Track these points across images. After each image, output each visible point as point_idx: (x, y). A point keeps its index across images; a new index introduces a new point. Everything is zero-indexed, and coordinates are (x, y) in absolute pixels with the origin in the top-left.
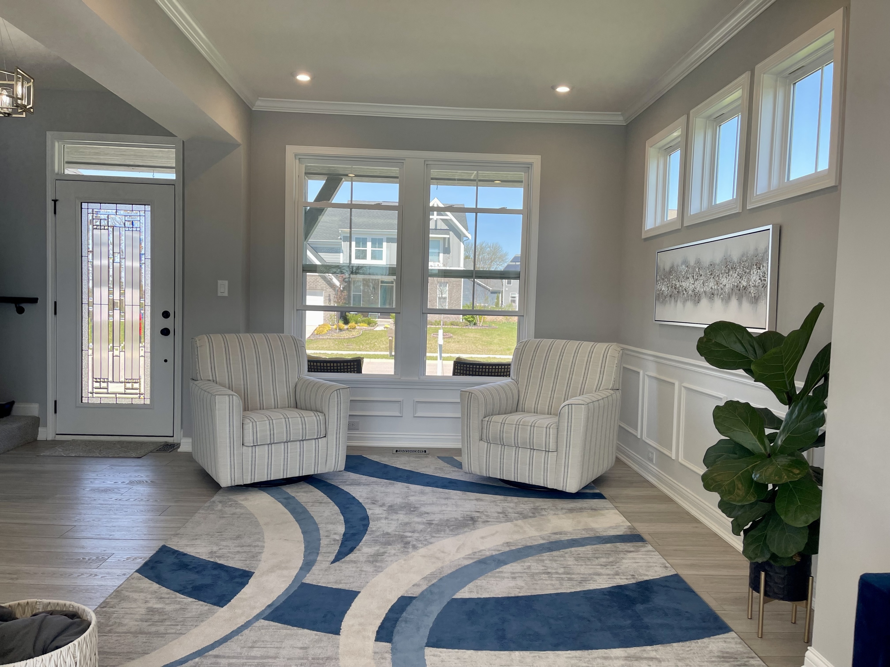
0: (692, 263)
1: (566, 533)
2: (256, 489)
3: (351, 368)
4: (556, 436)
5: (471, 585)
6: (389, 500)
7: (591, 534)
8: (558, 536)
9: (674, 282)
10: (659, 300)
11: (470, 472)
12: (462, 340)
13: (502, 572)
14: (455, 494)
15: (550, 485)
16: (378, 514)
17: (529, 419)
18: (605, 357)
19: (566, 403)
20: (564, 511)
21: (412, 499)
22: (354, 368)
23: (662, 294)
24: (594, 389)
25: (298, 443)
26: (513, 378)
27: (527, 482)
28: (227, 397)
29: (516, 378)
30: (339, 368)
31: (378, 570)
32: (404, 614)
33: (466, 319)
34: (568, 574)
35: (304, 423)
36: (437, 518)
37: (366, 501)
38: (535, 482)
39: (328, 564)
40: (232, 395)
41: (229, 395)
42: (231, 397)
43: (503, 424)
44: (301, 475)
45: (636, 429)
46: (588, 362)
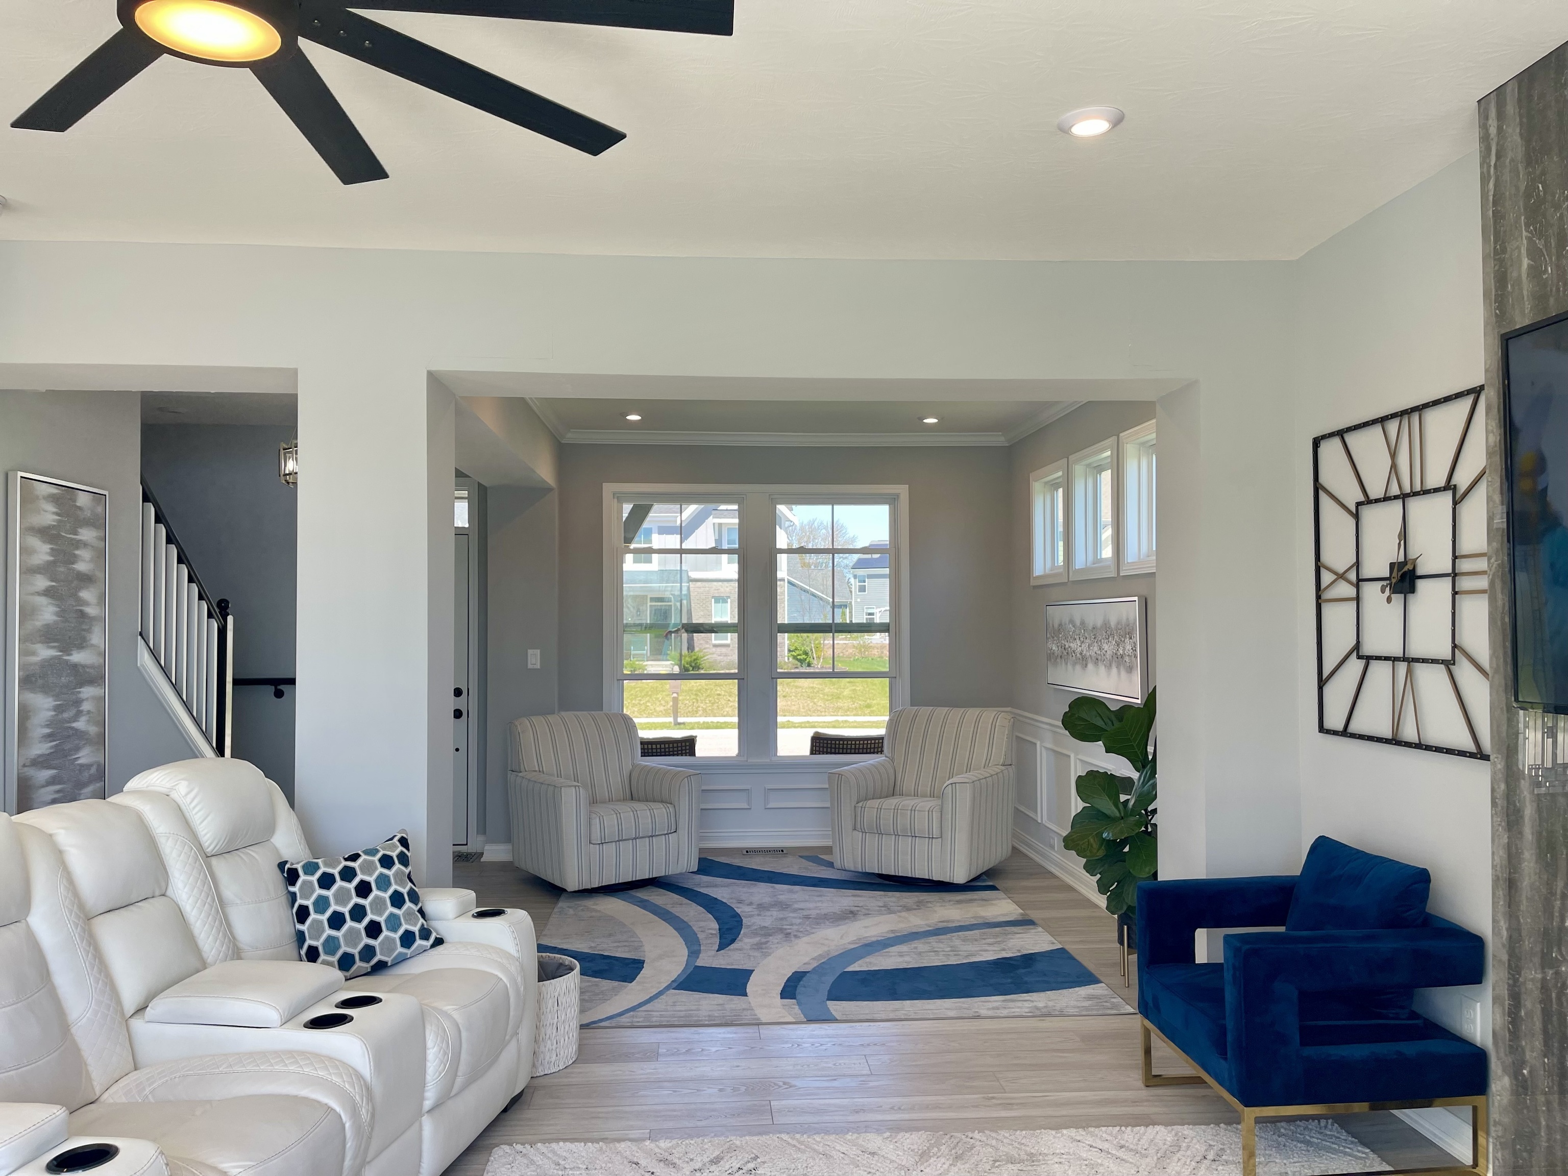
0: (1078, 623)
1: (953, 921)
2: (601, 894)
3: (682, 750)
4: (940, 820)
5: (860, 962)
6: (756, 899)
7: (980, 921)
8: (945, 924)
9: (1063, 642)
10: (1050, 660)
11: (843, 868)
12: (791, 693)
13: (889, 952)
14: (830, 892)
15: (936, 877)
16: (748, 912)
17: (909, 802)
18: (993, 726)
19: (951, 781)
20: (951, 903)
21: (782, 898)
22: (686, 750)
23: (1053, 654)
24: (983, 766)
25: (647, 839)
26: (888, 755)
27: (910, 875)
28: (573, 789)
29: (891, 755)
30: (667, 750)
31: (766, 955)
32: (801, 983)
33: (795, 657)
34: (953, 951)
35: (653, 817)
36: (813, 913)
37: (731, 901)
38: (918, 875)
39: (714, 953)
40: (579, 786)
41: (575, 786)
42: (577, 788)
43: (879, 809)
44: (651, 877)
45: (1036, 812)
46: (975, 733)
